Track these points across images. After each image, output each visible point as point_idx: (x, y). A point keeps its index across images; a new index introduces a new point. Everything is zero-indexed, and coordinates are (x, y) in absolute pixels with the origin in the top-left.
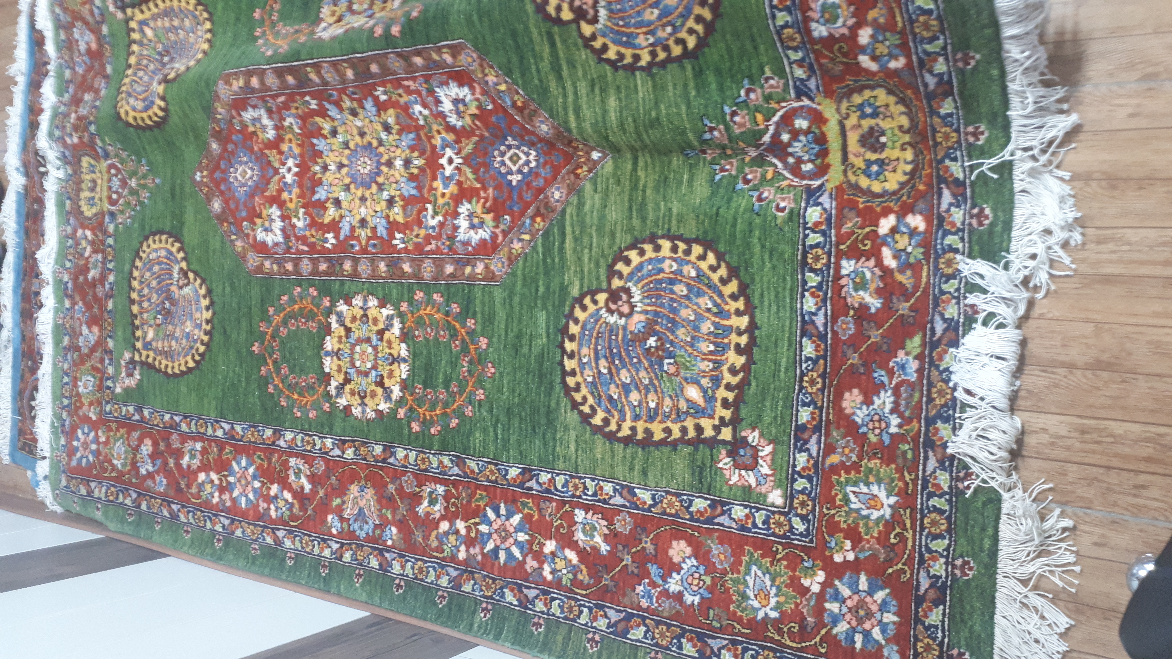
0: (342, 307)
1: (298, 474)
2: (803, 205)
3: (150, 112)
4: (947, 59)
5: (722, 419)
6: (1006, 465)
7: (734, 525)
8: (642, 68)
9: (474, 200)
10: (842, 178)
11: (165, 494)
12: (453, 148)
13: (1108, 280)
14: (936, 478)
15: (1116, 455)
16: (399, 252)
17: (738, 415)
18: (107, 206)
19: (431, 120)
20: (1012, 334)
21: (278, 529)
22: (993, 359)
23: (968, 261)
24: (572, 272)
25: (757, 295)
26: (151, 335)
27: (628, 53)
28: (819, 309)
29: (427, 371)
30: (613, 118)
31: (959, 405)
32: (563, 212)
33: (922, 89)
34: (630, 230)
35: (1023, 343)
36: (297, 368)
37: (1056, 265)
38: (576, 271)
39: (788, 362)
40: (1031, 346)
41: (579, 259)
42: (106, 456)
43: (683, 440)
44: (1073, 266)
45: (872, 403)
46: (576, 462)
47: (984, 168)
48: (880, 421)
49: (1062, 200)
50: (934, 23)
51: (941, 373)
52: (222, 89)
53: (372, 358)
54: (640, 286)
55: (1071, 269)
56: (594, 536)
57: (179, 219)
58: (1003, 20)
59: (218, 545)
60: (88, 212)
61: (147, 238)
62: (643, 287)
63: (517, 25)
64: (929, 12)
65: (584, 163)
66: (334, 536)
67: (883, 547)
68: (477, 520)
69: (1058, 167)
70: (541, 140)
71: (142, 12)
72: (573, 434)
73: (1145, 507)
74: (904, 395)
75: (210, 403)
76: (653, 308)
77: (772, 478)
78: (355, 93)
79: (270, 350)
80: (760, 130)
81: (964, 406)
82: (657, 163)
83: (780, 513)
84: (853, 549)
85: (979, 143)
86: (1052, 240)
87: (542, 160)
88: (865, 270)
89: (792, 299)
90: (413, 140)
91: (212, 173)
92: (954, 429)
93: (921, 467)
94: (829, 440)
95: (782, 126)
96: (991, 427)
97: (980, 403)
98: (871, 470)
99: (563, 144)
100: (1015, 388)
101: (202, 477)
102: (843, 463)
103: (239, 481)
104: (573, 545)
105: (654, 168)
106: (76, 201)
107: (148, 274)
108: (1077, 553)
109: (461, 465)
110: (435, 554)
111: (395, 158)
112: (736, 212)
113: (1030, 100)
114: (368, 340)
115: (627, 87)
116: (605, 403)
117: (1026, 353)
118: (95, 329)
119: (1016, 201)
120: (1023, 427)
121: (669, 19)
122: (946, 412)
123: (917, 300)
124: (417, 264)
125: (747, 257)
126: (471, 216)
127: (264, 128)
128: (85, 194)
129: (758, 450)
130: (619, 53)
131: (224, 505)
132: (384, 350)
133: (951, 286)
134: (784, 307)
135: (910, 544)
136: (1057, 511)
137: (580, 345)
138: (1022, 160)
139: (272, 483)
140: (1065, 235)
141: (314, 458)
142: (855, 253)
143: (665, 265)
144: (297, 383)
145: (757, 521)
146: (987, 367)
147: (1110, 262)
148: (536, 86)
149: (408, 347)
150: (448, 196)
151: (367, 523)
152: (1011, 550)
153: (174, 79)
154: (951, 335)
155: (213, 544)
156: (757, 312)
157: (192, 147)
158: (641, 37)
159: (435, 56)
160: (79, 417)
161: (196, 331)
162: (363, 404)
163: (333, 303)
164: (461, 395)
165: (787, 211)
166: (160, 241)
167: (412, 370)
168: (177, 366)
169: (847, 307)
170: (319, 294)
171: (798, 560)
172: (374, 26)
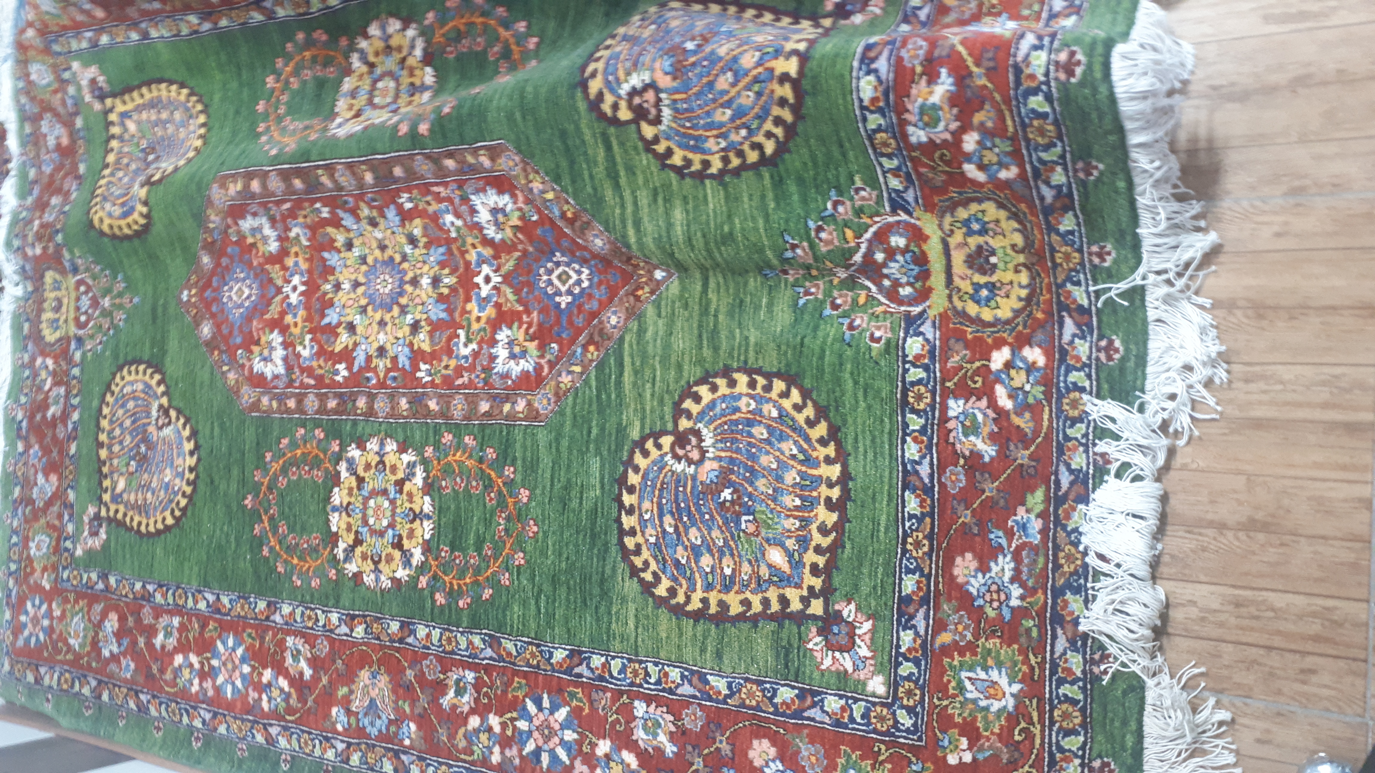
0: (354, 452)
1: (296, 657)
2: (902, 334)
3: (130, 220)
4: (1066, 169)
5: (811, 588)
6: (1150, 645)
7: (827, 720)
8: (712, 176)
9: (516, 325)
10: (947, 304)
11: (133, 681)
12: (491, 265)
13: (1259, 424)
14: (1066, 661)
15: (1279, 633)
16: (424, 386)
17: (830, 584)
18: (73, 330)
19: (464, 231)
20: (1150, 488)
21: (271, 725)
22: (1130, 518)
23: (1096, 401)
24: (631, 410)
25: (850, 440)
26: (121, 485)
27: (696, 158)
28: (923, 457)
29: (455, 529)
30: (679, 233)
31: (1091, 573)
32: (622, 339)
33: (1037, 202)
34: (700, 361)
35: (1164, 499)
36: (298, 527)
37: (1198, 406)
38: (636, 410)
39: (888, 520)
40: (1173, 501)
41: (640, 395)
42: (61, 634)
43: (764, 615)
44: (1219, 408)
45: (989, 570)
46: (636, 641)
47: (1112, 294)
48: (998, 591)
49: (1203, 331)
50: (1050, 128)
51: (1069, 534)
52: (216, 193)
53: (388, 513)
54: (712, 427)
55: (1216, 411)
56: (657, 734)
57: (160, 345)
58: (1129, 125)
59: (196, 745)
60: (50, 336)
61: (120, 368)
62: (715, 429)
63: (566, 125)
64: (1044, 116)
65: (646, 283)
66: (339, 734)
67: (1006, 746)
68: (515, 715)
69: (1196, 293)
70: (595, 256)
71: (124, 103)
72: (632, 607)
73: (1315, 695)
74: (1026, 561)
75: (191, 569)
76: (729, 454)
77: (872, 662)
78: (374, 200)
79: (266, 504)
80: (850, 248)
81: (1097, 574)
82: (732, 285)
83: (883, 705)
84: (970, 748)
85: (1106, 264)
86: (1194, 378)
87: (596, 280)
88: (976, 411)
89: (891, 445)
90: (443, 254)
91: (202, 290)
92: (1086, 602)
93: (1048, 648)
94: (939, 615)
95: (875, 243)
96: (1129, 599)
97: (1116, 570)
98: (989, 651)
99: (620, 261)
100: (1157, 553)
101: (179, 659)
102: (956, 642)
103: (224, 664)
104: (632, 746)
105: (727, 290)
106: (36, 322)
107: (120, 412)
108: (1237, 752)
109: (495, 647)
110: (463, 756)
111: (421, 275)
112: (824, 342)
113: (1163, 216)
114: (385, 492)
115: (695, 198)
116: (670, 569)
117: (1168, 510)
118: (54, 478)
119: (1151, 332)
120: (1167, 598)
121: (744, 120)
122: (1076, 581)
123: (1037, 447)
124: (445, 400)
125: (837, 394)
126: (511, 343)
127: (265, 239)
128: (47, 315)
129: (855, 628)
130: (685, 159)
131: (205, 694)
132: (403, 504)
133: (1077, 432)
134: (882, 454)
135: (1038, 741)
136: (1212, 701)
137: (641, 498)
138: (1156, 285)
139: (265, 667)
140: (1208, 372)
141: (316, 637)
142: (964, 392)
143: (742, 403)
144: (297, 545)
145: (855, 714)
146: (1122, 527)
147: (1260, 403)
148: (589, 195)
149: (433, 500)
150: (483, 320)
151: (380, 718)
152: (1158, 749)
153: (160, 181)
154: (1078, 488)
155: (190, 744)
156: (851, 460)
157: (179, 261)
158: (712, 140)
159: (470, 159)
160: (29, 586)
161: (177, 481)
162: (377, 571)
163: (343, 448)
164: (496, 559)
165: (883, 341)
166: (137, 372)
167: (438, 529)
168: (152, 524)
169: (956, 455)
170: (327, 436)
171: (905, 763)
172: (399, 122)
